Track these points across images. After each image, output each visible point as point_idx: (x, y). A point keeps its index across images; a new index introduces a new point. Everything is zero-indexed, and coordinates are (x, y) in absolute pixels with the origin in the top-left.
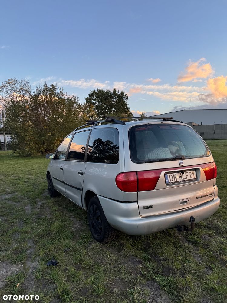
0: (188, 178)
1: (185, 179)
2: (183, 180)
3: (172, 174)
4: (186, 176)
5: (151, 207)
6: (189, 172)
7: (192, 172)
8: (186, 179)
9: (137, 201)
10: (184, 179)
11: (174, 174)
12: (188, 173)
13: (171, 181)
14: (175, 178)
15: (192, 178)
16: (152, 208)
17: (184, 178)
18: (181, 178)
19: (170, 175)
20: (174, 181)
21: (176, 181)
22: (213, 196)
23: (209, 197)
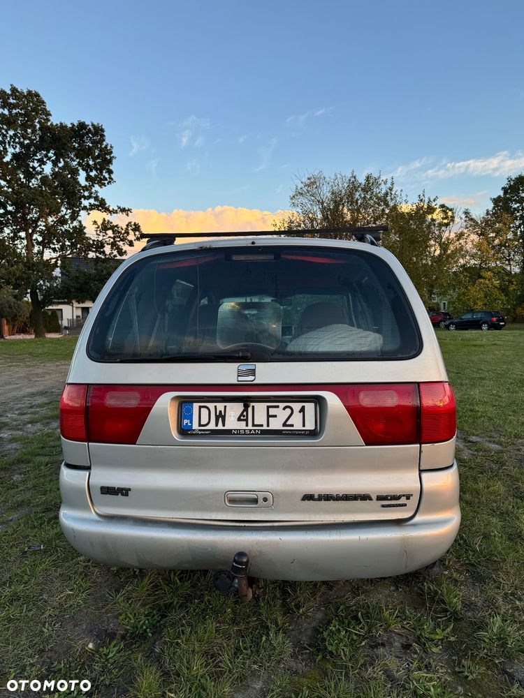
0: (276, 424)
1: (262, 426)
2: (250, 427)
3: (211, 405)
4: (269, 416)
5: (124, 492)
6: (282, 405)
7: (297, 406)
8: (265, 427)
9: (88, 468)
10: (254, 425)
11: (220, 406)
12: (278, 407)
13: (200, 425)
14: (221, 417)
15: (292, 426)
16: (127, 495)
17: (255, 423)
18: (247, 420)
19: (200, 407)
20: (212, 426)
21: (220, 427)
22: (405, 505)
23: (383, 506)
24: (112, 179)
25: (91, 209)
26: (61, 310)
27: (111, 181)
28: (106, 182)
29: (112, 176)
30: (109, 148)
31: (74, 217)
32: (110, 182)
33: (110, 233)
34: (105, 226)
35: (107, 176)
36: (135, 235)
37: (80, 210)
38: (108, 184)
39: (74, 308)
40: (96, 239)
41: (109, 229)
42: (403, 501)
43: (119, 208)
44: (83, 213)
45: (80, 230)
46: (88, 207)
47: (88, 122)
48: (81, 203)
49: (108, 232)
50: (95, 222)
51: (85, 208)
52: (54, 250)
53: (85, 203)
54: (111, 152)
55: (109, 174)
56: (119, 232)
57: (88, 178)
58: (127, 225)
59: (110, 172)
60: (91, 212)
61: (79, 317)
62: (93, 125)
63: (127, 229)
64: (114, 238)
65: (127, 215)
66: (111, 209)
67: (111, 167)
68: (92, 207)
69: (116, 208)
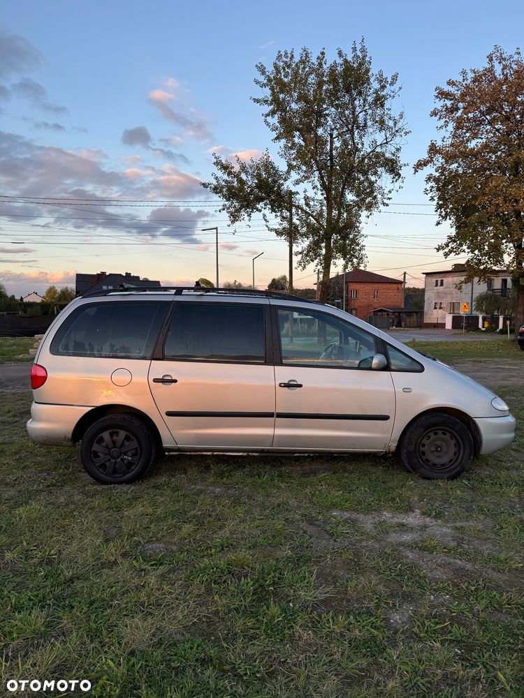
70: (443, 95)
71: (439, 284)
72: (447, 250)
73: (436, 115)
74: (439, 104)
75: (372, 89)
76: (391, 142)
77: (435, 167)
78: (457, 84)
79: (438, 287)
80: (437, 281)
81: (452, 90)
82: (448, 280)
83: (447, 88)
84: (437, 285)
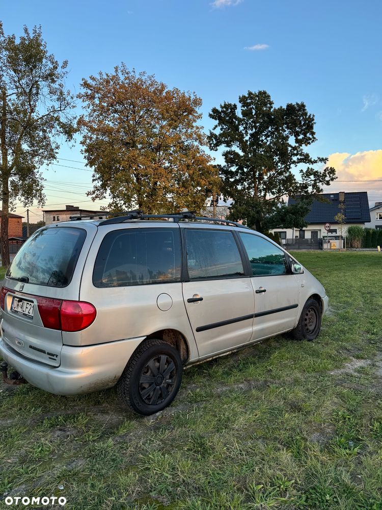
4: (26, 308)
18: (22, 308)
22: (55, 360)
23: (50, 358)
24: (315, 138)
25: (298, 163)
26: (286, 232)
27: (314, 139)
28: (311, 141)
29: (315, 136)
30: (311, 117)
31: (287, 169)
32: (313, 141)
33: (312, 177)
34: (309, 173)
35: (311, 137)
36: (330, 177)
37: (290, 164)
38: (312, 142)
39: (294, 231)
40: (302, 183)
41: (311, 175)
42: (55, 357)
43: (319, 158)
44: (292, 166)
45: (291, 178)
46: (296, 161)
47: (294, 103)
48: (292, 159)
49: (311, 177)
50: (301, 171)
51: (294, 162)
52: (273, 193)
53: (295, 158)
54: (313, 120)
55: (312, 136)
56: (318, 176)
57: (297, 141)
58: (325, 170)
59: (313, 134)
60: (298, 164)
61: (297, 237)
62: (297, 104)
63: (325, 173)
64: (315, 180)
65: (325, 163)
66: (313, 160)
67: (314, 130)
68: (300, 161)
69: (316, 159)
70: (86, 85)
71: (56, 219)
72: (94, 196)
73: (80, 98)
74: (83, 91)
75: (48, 67)
76: (63, 111)
77: (82, 135)
78: (97, 80)
79: (55, 222)
80: (54, 217)
81: (93, 83)
82: (63, 217)
83: (90, 81)
84: (54, 220)
